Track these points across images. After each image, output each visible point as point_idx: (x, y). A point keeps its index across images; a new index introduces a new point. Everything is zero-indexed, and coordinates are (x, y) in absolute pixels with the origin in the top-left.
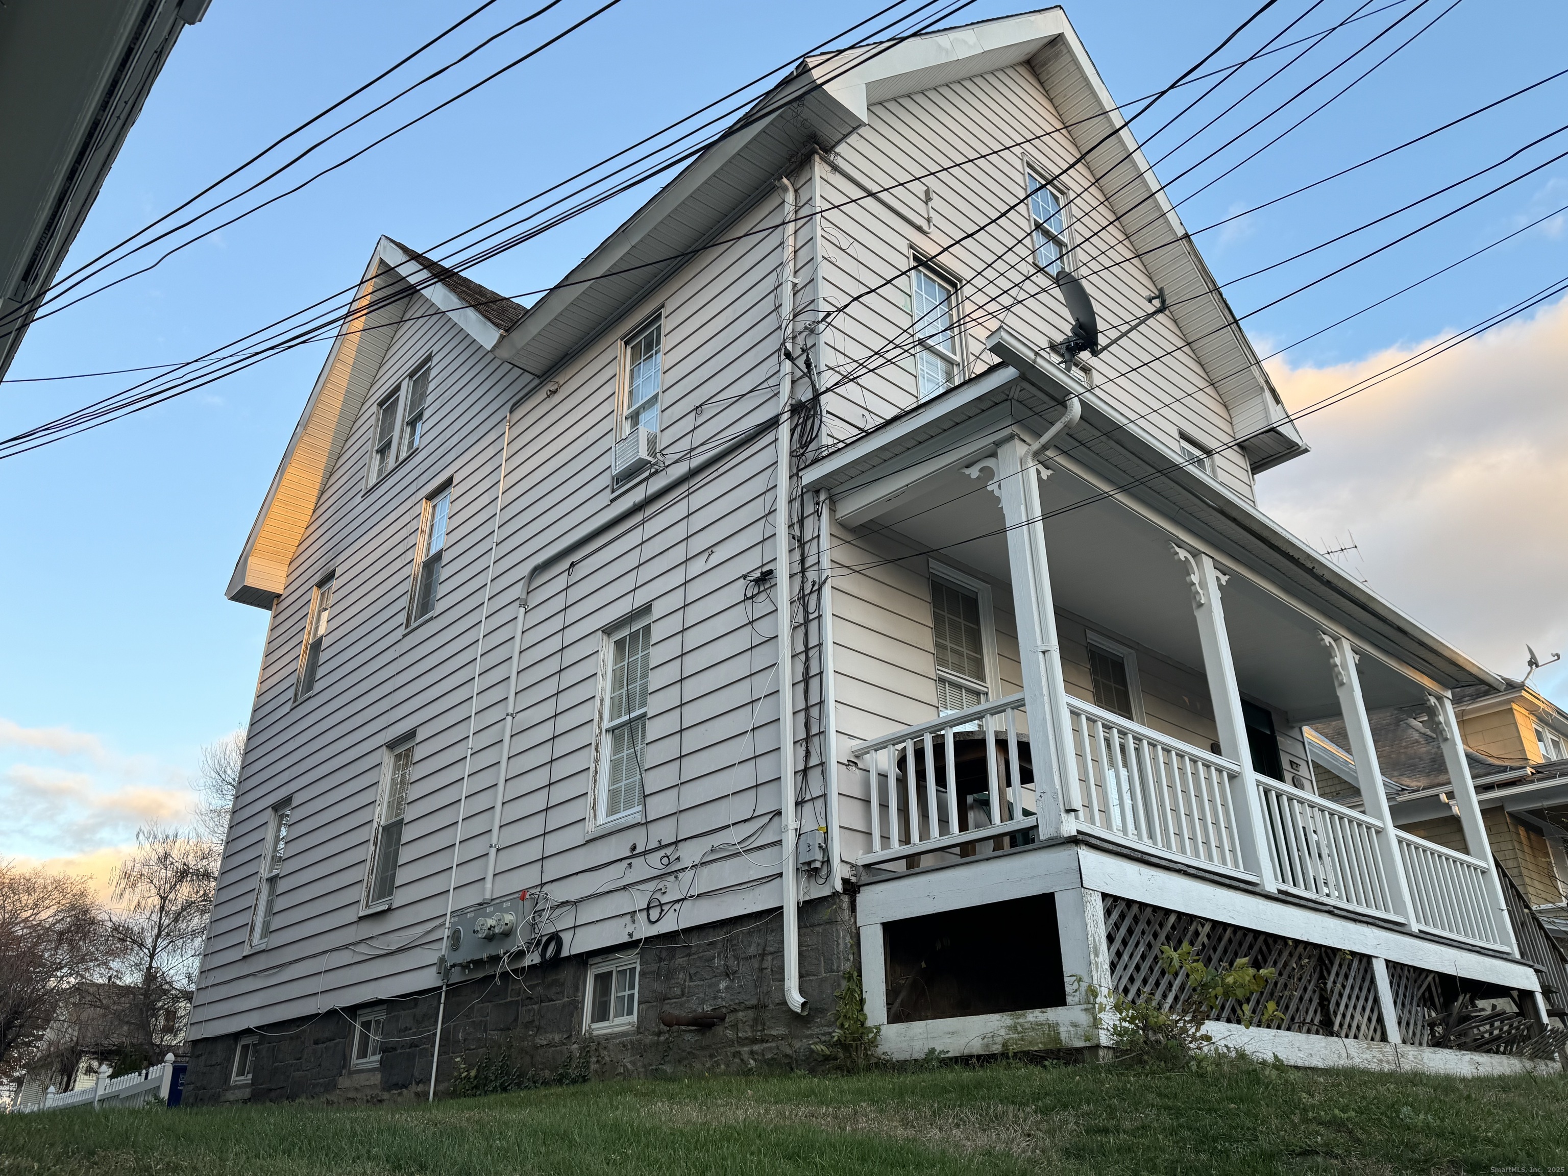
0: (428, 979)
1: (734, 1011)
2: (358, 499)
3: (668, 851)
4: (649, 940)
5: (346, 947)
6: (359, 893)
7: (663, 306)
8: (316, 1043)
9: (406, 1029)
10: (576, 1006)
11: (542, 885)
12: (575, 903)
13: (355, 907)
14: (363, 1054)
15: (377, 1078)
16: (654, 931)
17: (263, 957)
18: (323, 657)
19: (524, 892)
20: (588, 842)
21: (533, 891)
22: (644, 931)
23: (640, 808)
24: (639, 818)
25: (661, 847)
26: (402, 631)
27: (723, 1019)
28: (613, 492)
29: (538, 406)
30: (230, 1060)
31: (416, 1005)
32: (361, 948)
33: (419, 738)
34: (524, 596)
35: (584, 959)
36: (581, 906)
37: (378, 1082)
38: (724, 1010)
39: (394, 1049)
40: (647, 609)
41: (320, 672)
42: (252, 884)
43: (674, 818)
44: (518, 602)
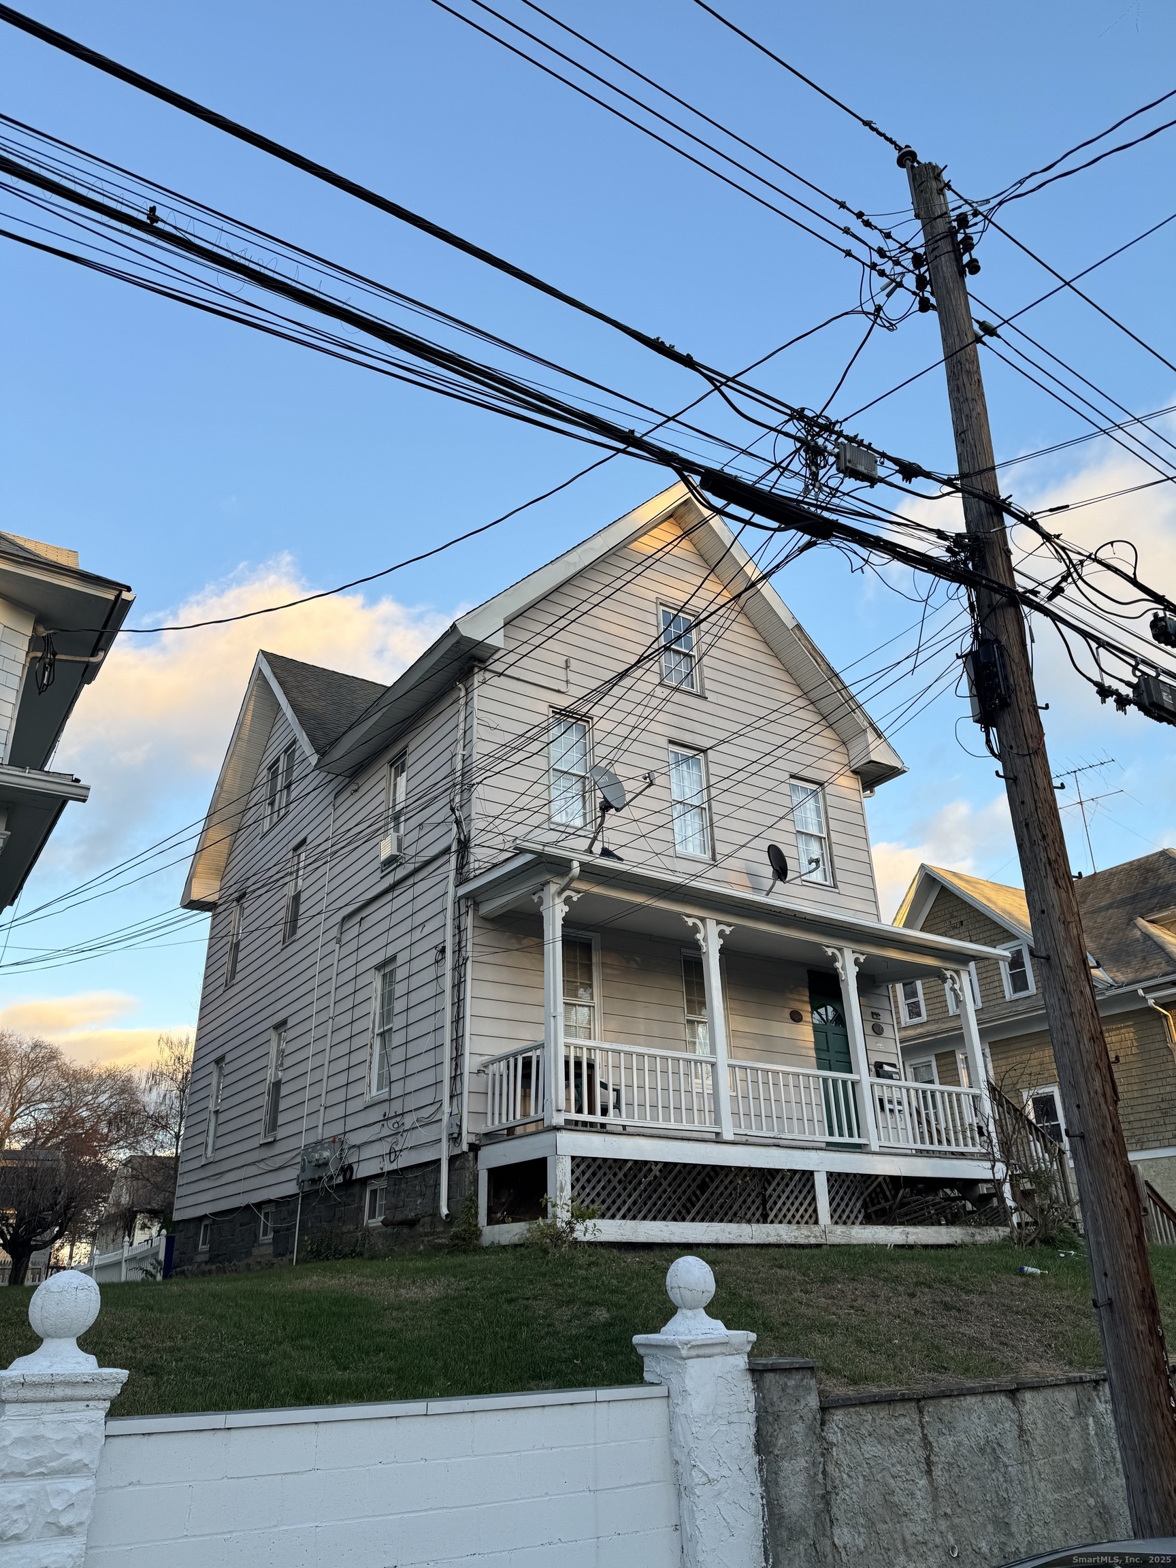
0: (291, 1189)
1: (424, 1217)
2: (257, 840)
3: (398, 1119)
4: (389, 1172)
5: (254, 1163)
6: (260, 1128)
7: (407, 747)
8: (241, 1225)
9: (285, 1219)
10: (361, 1209)
11: (345, 1133)
12: (359, 1147)
13: (257, 1137)
14: (265, 1234)
15: (270, 1250)
16: (394, 1166)
17: (212, 1166)
18: (241, 956)
19: (334, 1137)
20: (365, 1108)
21: (340, 1137)
22: (389, 1167)
23: (387, 1089)
24: (386, 1096)
25: (396, 1116)
26: (280, 946)
27: (419, 1221)
28: (382, 872)
29: (347, 800)
30: (198, 1234)
31: (289, 1204)
32: (262, 1165)
33: (289, 1025)
34: (339, 936)
35: (365, 1181)
36: (362, 1149)
37: (271, 1252)
38: (420, 1216)
39: (279, 1231)
40: (393, 958)
41: (239, 967)
42: (204, 1115)
43: (401, 1099)
44: (335, 940)
